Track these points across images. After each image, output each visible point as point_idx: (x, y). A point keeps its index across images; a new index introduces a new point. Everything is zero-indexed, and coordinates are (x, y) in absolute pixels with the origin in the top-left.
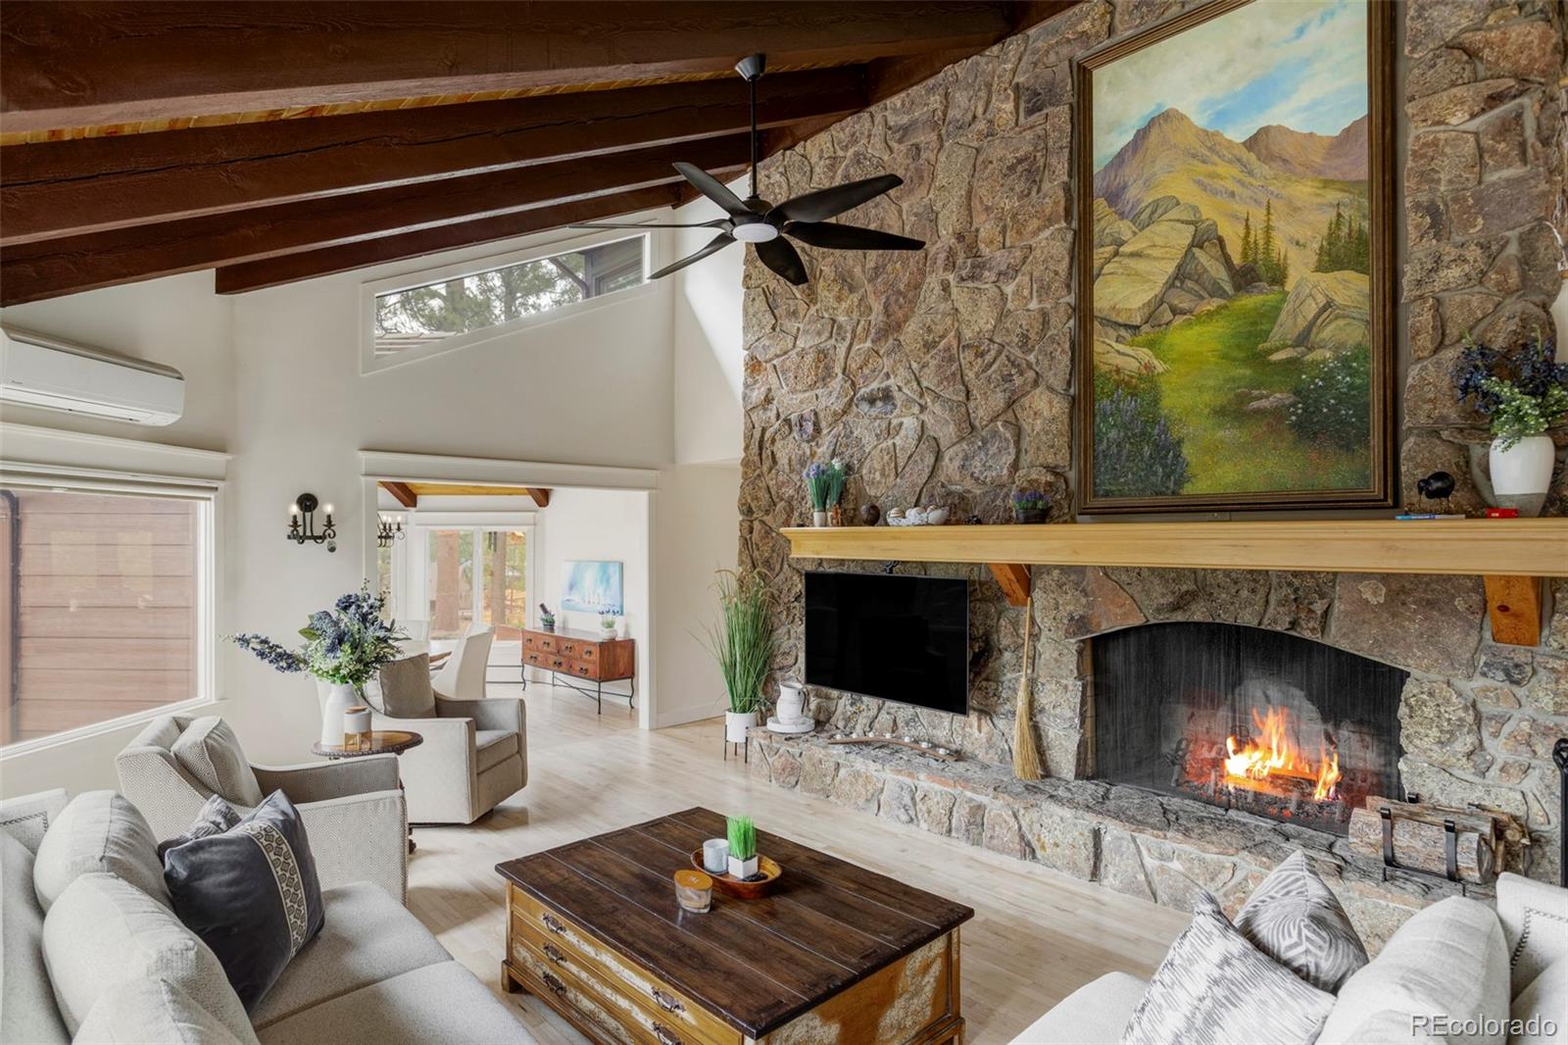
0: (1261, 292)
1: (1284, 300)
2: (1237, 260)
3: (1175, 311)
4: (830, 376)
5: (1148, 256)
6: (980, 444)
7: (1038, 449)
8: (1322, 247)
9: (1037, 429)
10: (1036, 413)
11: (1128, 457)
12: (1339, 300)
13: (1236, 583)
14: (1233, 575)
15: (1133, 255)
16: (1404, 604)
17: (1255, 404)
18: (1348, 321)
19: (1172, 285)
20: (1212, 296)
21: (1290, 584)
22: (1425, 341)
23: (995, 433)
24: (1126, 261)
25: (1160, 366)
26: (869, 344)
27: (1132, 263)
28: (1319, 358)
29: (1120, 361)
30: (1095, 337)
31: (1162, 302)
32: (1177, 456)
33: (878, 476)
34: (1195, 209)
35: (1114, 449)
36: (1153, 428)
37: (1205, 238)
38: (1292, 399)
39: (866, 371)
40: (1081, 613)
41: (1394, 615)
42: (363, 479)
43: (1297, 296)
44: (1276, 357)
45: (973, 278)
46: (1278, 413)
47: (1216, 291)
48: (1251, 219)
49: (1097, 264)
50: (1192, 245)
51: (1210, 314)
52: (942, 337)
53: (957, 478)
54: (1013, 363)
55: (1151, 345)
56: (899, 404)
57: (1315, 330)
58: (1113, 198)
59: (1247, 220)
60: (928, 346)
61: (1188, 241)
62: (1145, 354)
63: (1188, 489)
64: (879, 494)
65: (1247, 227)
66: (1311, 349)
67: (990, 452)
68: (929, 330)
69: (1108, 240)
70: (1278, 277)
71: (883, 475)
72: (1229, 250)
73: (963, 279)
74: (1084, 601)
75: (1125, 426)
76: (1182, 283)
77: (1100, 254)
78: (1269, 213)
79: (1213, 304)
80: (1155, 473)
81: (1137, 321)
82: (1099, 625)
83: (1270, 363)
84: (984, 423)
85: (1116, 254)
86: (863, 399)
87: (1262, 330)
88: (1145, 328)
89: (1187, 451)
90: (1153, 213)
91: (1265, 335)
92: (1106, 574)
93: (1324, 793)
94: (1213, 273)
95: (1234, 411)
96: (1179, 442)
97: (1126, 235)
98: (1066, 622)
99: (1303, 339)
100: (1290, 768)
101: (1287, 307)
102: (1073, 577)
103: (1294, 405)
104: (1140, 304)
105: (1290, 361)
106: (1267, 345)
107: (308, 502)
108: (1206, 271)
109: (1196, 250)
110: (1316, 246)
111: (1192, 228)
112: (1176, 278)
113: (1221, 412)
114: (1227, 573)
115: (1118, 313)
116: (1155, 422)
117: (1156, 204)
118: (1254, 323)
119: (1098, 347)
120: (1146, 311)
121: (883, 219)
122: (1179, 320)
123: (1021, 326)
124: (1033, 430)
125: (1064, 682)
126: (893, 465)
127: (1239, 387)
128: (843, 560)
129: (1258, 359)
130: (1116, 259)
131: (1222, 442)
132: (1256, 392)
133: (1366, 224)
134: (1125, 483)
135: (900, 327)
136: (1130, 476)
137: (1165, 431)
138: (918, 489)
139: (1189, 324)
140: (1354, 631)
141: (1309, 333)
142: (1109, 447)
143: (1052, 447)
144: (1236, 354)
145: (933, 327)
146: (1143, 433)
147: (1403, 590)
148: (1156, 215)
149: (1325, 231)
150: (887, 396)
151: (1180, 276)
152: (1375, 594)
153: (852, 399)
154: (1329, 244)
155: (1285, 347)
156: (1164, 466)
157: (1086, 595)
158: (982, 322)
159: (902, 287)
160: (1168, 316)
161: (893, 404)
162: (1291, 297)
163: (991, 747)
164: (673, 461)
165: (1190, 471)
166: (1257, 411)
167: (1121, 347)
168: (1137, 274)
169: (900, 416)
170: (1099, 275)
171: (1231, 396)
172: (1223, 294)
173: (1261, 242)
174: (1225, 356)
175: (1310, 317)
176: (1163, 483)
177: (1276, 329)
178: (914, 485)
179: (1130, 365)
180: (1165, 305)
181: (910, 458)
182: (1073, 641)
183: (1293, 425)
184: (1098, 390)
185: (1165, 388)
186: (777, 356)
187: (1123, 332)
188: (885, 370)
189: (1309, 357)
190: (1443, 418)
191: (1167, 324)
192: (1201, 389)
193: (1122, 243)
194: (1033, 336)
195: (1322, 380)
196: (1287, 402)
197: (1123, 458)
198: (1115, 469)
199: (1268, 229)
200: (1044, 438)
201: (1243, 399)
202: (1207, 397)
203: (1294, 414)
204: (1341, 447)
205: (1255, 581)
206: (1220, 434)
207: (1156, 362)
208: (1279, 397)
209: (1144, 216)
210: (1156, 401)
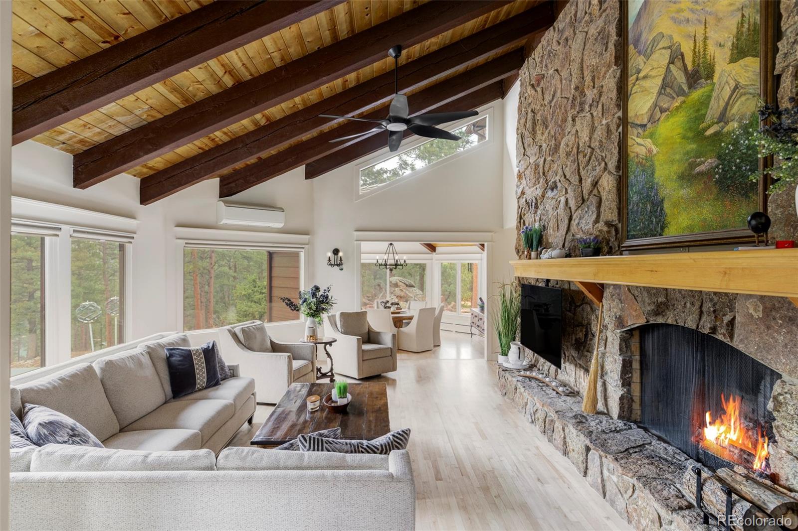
0: (702, 87)
1: (713, 90)
2: (690, 67)
3: (662, 111)
4: (539, 177)
5: (650, 77)
6: (587, 210)
7: (605, 211)
8: (733, 44)
9: (604, 198)
10: (604, 188)
11: (641, 212)
12: (742, 82)
13: (684, 298)
14: (683, 293)
15: (644, 78)
16: (774, 319)
17: (698, 169)
18: (747, 96)
19: (661, 93)
20: (678, 96)
21: (711, 300)
23: (592, 203)
24: (641, 83)
25: (655, 150)
26: (550, 158)
27: (644, 83)
28: (731, 129)
29: (638, 150)
30: (629, 136)
31: (656, 105)
32: (662, 210)
33: (552, 231)
34: (671, 38)
35: (635, 208)
36: (651, 193)
37: (676, 56)
38: (717, 162)
39: (550, 172)
40: (620, 314)
41: (768, 328)
42: (355, 242)
43: (720, 85)
44: (709, 132)
45: (582, 110)
46: (708, 174)
47: (681, 92)
48: (697, 35)
49: (629, 88)
50: (669, 63)
51: (677, 108)
52: (572, 148)
53: (577, 230)
54: (597, 159)
55: (651, 136)
57: (729, 108)
58: (637, 43)
59: (695, 36)
60: (568, 155)
61: (667, 61)
62: (648, 143)
63: (667, 232)
64: (553, 242)
65: (695, 42)
66: (726, 123)
68: (568, 146)
69: (634, 71)
70: (710, 73)
71: (554, 230)
72: (686, 62)
73: (578, 113)
74: (620, 306)
75: (640, 192)
76: (665, 90)
77: (631, 81)
78: (706, 28)
79: (679, 101)
80: (652, 222)
81: (645, 121)
82: (627, 322)
83: (705, 138)
84: (587, 197)
85: (637, 79)
86: (549, 188)
87: (702, 115)
88: (649, 125)
89: (667, 206)
90: (652, 47)
91: (702, 118)
92: (629, 289)
93: (759, 465)
94: (679, 80)
95: (687, 177)
96: (663, 200)
97: (642, 65)
98: (614, 319)
99: (723, 118)
100: (740, 442)
101: (714, 94)
102: (617, 292)
103: (717, 167)
104: (647, 110)
105: (716, 134)
106: (704, 125)
107: (336, 252)
108: (676, 79)
109: (671, 66)
110: (730, 44)
111: (669, 50)
112: (662, 88)
113: (681, 177)
114: (680, 291)
115: (638, 118)
116: (652, 188)
117: (654, 40)
118: (698, 110)
119: (630, 143)
120: (649, 114)
122: (663, 116)
123: (600, 136)
125: (615, 356)
126: (557, 225)
127: (690, 158)
129: (700, 135)
130: (637, 82)
131: (682, 198)
132: (698, 160)
133: (758, 17)
134: (640, 230)
135: (559, 146)
136: (642, 225)
137: (657, 193)
138: (564, 238)
139: (667, 117)
140: (747, 338)
141: (725, 112)
142: (633, 207)
143: (610, 209)
144: (689, 134)
145: (569, 143)
146: (647, 196)
147: (773, 308)
148: (654, 48)
149: (735, 31)
150: (556, 186)
151: (664, 86)
152: (755, 310)
153: (545, 189)
154: (737, 40)
155: (713, 124)
156: (656, 218)
157: (621, 303)
158: (585, 136)
159: (560, 123)
160: (659, 114)
161: (558, 190)
162: (717, 86)
164: (502, 227)
165: (669, 219)
166: (701, 174)
167: (639, 140)
168: (646, 90)
169: (560, 196)
170: (630, 95)
171: (686, 165)
172: (683, 93)
173: (702, 50)
174: (684, 137)
175: (726, 99)
176: (655, 229)
177: (709, 112)
178: (562, 236)
179: (642, 151)
180: (657, 107)
181: (561, 220)
182: (618, 331)
183: (716, 182)
184: (629, 169)
185: (657, 163)
186: (525, 169)
187: (640, 130)
188: (555, 171)
189: (725, 130)
191: (658, 120)
192: (672, 162)
193: (640, 71)
194: (604, 141)
195: (733, 145)
196: (714, 165)
197: (639, 213)
198: (635, 221)
199: (706, 38)
200: (607, 204)
201: (692, 166)
202: (675, 167)
203: (717, 173)
204: (742, 195)
205: (694, 297)
206: (682, 192)
207: (653, 147)
208: (710, 162)
209: (649, 50)
210: (653, 174)
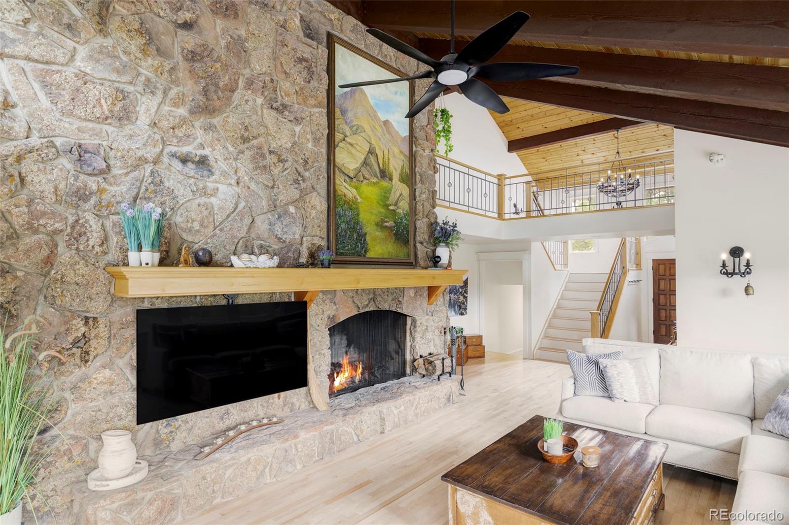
0: (387, 182)
1: (392, 188)
2: (381, 166)
3: (364, 178)
4: (128, 119)
5: (355, 148)
6: (277, 216)
7: (313, 226)
8: (400, 173)
9: (313, 215)
10: (312, 207)
11: (349, 238)
12: (403, 194)
15: (350, 144)
16: (416, 296)
17: (386, 224)
18: (405, 201)
19: (363, 166)
20: (374, 176)
22: (421, 214)
23: (286, 212)
24: (348, 145)
25: (359, 200)
26: (182, 111)
27: (350, 147)
28: (400, 212)
29: (345, 191)
30: (336, 176)
31: (360, 171)
32: (365, 240)
33: (196, 226)
34: (370, 139)
35: (344, 233)
36: (357, 226)
37: (371, 152)
38: (394, 225)
39: (179, 133)
40: (333, 314)
41: (415, 300)
44: (390, 208)
45: (277, 109)
46: (391, 229)
47: (376, 176)
49: (337, 140)
51: (374, 184)
52: (255, 138)
53: (266, 236)
54: (299, 174)
55: (357, 188)
56: (217, 173)
57: (399, 202)
58: (344, 113)
59: (384, 152)
60: (245, 140)
61: (368, 149)
62: (354, 191)
63: (369, 255)
64: (196, 241)
65: (384, 155)
66: (398, 208)
67: (284, 223)
68: (246, 129)
69: (341, 131)
70: (391, 179)
71: (202, 225)
72: (379, 160)
73: (272, 108)
74: (335, 308)
75: (347, 223)
76: (366, 166)
77: (338, 136)
78: (389, 153)
79: (375, 180)
80: (358, 247)
81: (352, 175)
82: (339, 319)
83: (389, 210)
84: (282, 204)
85: (344, 140)
86: (173, 155)
87: (387, 196)
88: (354, 180)
89: (368, 238)
90: (357, 130)
91: (388, 199)
92: (343, 293)
94: (375, 167)
95: (380, 225)
96: (365, 234)
97: (348, 134)
98: (326, 320)
99: (396, 204)
101: (393, 190)
102: (329, 296)
103: (394, 227)
104: (353, 168)
105: (393, 210)
106: (389, 202)
108: (373, 165)
109: (370, 155)
113: (377, 224)
114: (381, 289)
115: (345, 168)
116: (357, 223)
117: (358, 126)
118: (385, 193)
119: (337, 181)
121: (198, 17)
122: (365, 182)
123: (304, 154)
124: (310, 215)
125: (323, 352)
126: (211, 219)
127: (382, 216)
128: (144, 298)
129: (386, 206)
130: (344, 142)
131: (377, 237)
132: (386, 219)
133: (409, 171)
134: (348, 250)
135: (214, 112)
136: (349, 246)
137: (361, 229)
138: (236, 241)
139: (368, 185)
141: (397, 202)
142: (342, 231)
143: (319, 226)
144: (381, 202)
145: (250, 128)
146: (354, 228)
147: (417, 292)
149: (401, 168)
150: (203, 162)
151: (365, 163)
153: (162, 151)
155: (392, 205)
156: (361, 244)
157: (335, 305)
158: (283, 141)
159: (221, 84)
160: (361, 178)
161: (210, 171)
163: (285, 405)
165: (369, 247)
166: (386, 227)
167: (346, 185)
168: (351, 154)
169: (216, 182)
170: (337, 146)
171: (380, 219)
172: (377, 177)
173: (387, 163)
174: (378, 203)
175: (398, 197)
176: (360, 251)
177: (390, 197)
178: (233, 237)
179: (350, 195)
180: (360, 173)
181: (228, 216)
182: (327, 328)
183: (394, 234)
184: (338, 202)
185: (361, 210)
186: (28, 58)
187: (347, 178)
188: (199, 140)
189: (398, 211)
190: (425, 239)
192: (372, 213)
193: (346, 136)
194: (310, 162)
195: (400, 220)
197: (347, 238)
198: (344, 242)
199: (388, 159)
200: (316, 221)
201: (383, 221)
202: (373, 217)
203: (394, 230)
205: (388, 292)
206: (377, 233)
207: (358, 197)
208: (391, 223)
209: (354, 128)
210: (358, 215)
